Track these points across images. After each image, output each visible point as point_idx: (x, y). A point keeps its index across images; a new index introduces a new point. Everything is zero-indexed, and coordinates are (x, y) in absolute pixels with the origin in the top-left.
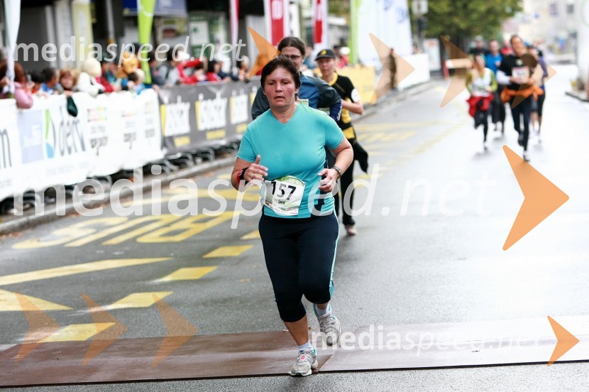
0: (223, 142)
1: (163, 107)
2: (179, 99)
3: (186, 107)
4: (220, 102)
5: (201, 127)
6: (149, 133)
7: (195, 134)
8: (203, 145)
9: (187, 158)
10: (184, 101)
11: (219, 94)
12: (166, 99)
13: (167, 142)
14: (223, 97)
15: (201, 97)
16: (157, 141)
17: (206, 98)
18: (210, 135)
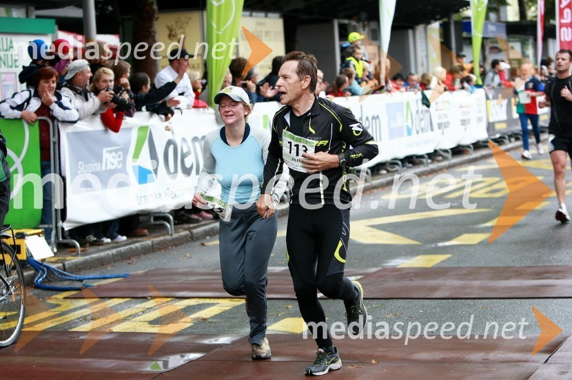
1: (488, 101)
2: (500, 96)
3: (504, 102)
5: (515, 116)
6: (480, 120)
7: (511, 121)
8: (516, 129)
9: (504, 138)
10: (503, 97)
12: (491, 96)
13: (490, 127)
16: (484, 126)
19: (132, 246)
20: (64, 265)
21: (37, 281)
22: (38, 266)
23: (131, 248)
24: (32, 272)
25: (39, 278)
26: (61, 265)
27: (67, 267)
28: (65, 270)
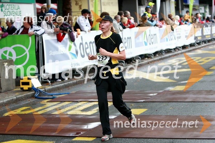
0: (210, 39)
3: (201, 29)
4: (209, 28)
5: (204, 34)
6: (191, 36)
7: (203, 36)
8: (205, 39)
9: (201, 42)
11: (209, 26)
14: (210, 26)
15: (204, 26)
17: (206, 27)
18: (206, 37)
19: (69, 82)
20: (45, 90)
21: (36, 96)
22: (36, 90)
23: (69, 83)
24: (34, 92)
25: (36, 94)
26: (44, 89)
27: (46, 90)
28: (45, 91)
